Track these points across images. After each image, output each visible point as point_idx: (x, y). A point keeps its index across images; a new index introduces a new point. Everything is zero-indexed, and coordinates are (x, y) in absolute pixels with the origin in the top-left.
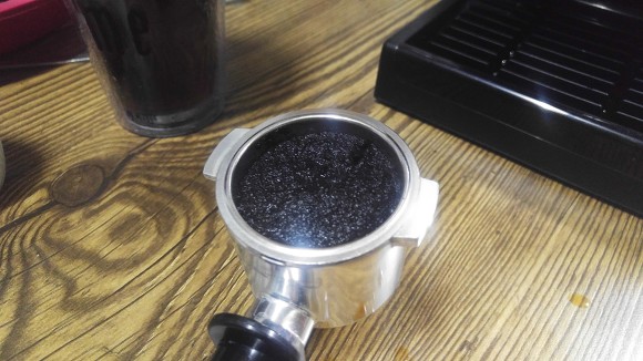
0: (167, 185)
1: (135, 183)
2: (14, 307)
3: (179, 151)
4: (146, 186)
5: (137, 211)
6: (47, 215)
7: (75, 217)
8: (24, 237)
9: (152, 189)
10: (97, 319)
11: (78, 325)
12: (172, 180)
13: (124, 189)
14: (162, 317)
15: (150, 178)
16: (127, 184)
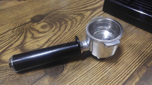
0: (53, 20)
1: (47, 19)
2: (24, 37)
3: (56, 15)
4: (49, 20)
5: (46, 24)
6: (30, 23)
7: (35, 24)
8: (26, 26)
9: (50, 21)
10: (37, 40)
11: (34, 41)
12: (54, 19)
13: (45, 20)
14: (49, 41)
15: (50, 19)
16: (45, 19)
